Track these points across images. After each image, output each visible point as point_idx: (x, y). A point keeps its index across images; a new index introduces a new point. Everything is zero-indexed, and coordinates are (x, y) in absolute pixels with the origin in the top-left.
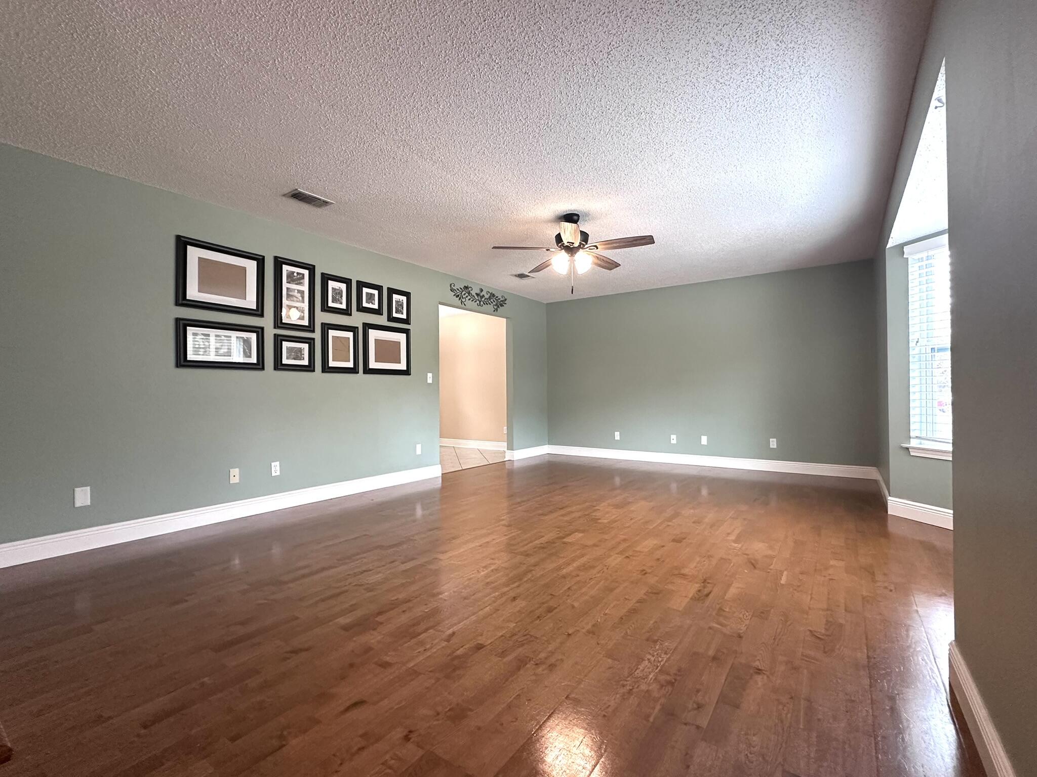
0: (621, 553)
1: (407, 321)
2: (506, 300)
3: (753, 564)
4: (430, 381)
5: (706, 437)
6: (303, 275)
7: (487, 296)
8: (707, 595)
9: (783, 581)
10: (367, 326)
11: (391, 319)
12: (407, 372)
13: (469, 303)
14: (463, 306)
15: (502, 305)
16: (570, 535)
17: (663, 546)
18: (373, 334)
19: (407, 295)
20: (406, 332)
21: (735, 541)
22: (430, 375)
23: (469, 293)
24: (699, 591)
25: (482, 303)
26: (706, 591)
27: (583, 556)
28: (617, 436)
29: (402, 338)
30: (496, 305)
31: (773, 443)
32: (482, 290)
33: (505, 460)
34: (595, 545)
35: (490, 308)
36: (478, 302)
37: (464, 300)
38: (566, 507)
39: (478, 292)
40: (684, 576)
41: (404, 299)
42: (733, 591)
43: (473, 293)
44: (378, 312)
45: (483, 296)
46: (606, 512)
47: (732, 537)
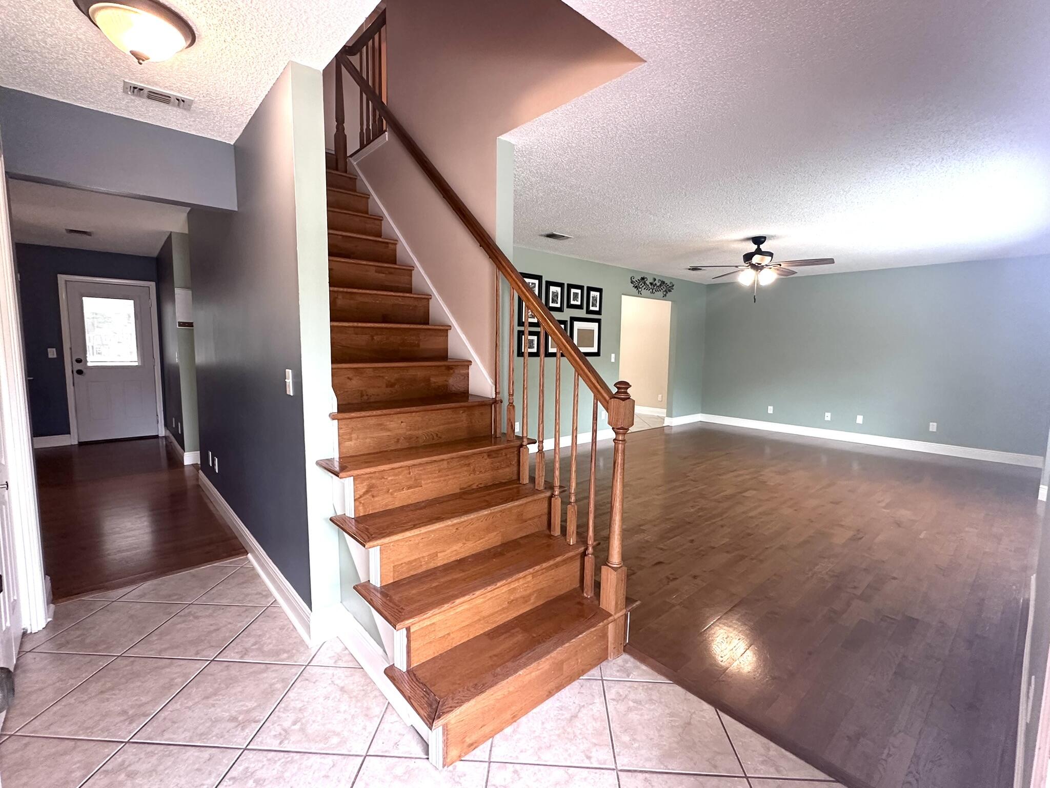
0: (790, 507)
1: (599, 313)
2: (673, 286)
3: (898, 524)
4: (613, 360)
5: (862, 417)
6: (535, 284)
7: (658, 284)
8: (861, 538)
9: (922, 536)
10: (573, 319)
11: (589, 312)
12: (597, 354)
13: (644, 292)
14: (640, 294)
15: (670, 291)
16: (747, 491)
17: (823, 506)
18: (578, 325)
19: (600, 290)
20: (598, 321)
21: (885, 508)
22: (613, 355)
23: (645, 283)
24: (854, 535)
25: (654, 291)
26: (859, 536)
27: (760, 506)
28: (770, 410)
29: (595, 326)
30: (665, 291)
31: (933, 427)
32: (655, 280)
33: (664, 425)
34: (767, 500)
35: (660, 294)
36: (651, 290)
37: (640, 290)
38: (735, 470)
39: (651, 281)
40: (842, 526)
41: (598, 294)
42: (880, 538)
43: (648, 283)
44: (580, 307)
45: (656, 284)
46: (771, 476)
47: (883, 504)
